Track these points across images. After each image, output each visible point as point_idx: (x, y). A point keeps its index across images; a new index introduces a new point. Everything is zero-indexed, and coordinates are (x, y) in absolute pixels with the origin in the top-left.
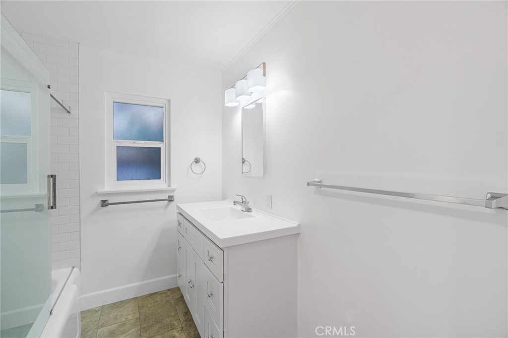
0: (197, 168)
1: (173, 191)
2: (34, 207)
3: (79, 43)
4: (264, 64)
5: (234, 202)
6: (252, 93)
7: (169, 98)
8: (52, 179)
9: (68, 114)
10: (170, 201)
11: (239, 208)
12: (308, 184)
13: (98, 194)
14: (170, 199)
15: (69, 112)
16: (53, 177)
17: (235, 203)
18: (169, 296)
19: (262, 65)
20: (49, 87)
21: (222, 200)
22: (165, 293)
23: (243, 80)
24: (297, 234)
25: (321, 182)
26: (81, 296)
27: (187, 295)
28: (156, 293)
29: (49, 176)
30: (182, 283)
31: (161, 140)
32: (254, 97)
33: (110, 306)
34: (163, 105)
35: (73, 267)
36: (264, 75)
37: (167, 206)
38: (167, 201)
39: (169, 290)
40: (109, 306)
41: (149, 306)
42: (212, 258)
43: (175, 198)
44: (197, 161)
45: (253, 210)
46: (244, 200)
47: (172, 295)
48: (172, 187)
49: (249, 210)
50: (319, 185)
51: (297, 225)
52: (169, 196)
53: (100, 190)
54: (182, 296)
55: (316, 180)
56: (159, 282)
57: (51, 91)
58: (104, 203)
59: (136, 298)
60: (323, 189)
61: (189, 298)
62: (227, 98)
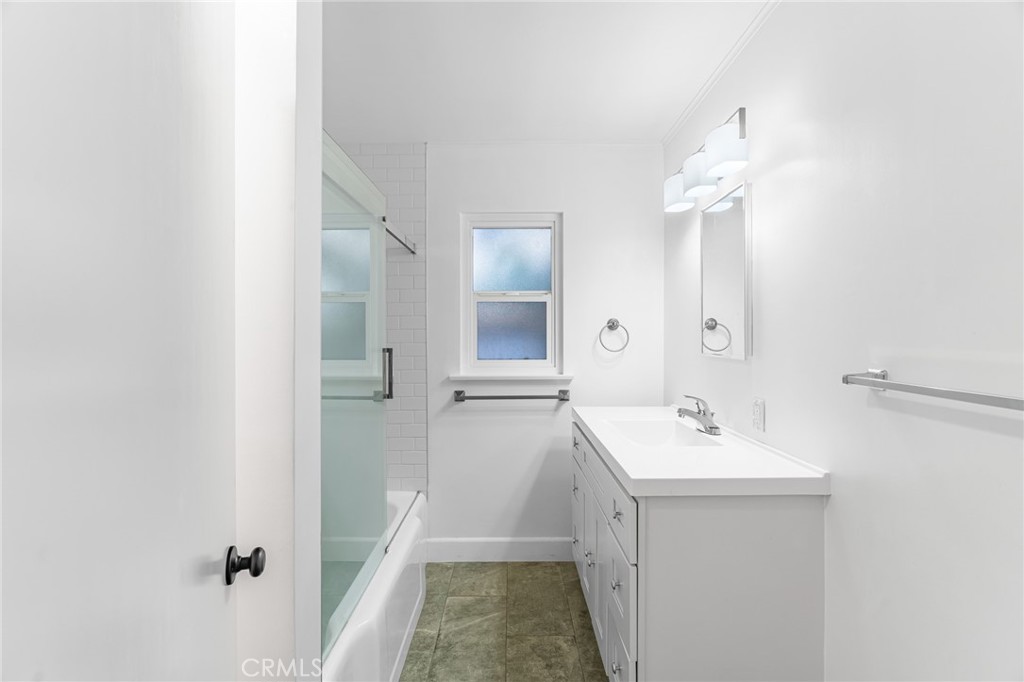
0: (613, 339)
1: (567, 381)
2: (372, 394)
3: (426, 143)
4: (742, 111)
5: (680, 410)
6: (720, 179)
7: (560, 211)
8: (387, 354)
9: (412, 255)
10: (562, 400)
11: (691, 423)
12: (846, 380)
13: (450, 381)
14: (562, 396)
15: (413, 253)
16: (390, 351)
17: (682, 412)
18: (557, 574)
19: (738, 114)
20: (384, 220)
21: (665, 405)
22: (552, 567)
23: (699, 154)
24: (823, 496)
25: (884, 377)
26: (428, 540)
27: (585, 579)
28: (536, 563)
29: (384, 350)
30: (579, 556)
31: (549, 288)
32: (726, 187)
33: (466, 567)
34: (551, 225)
35: (418, 492)
36: (743, 135)
37: (557, 409)
38: (557, 400)
39: (558, 563)
40: (464, 565)
41: (524, 582)
42: (618, 514)
43: (571, 396)
44: (612, 326)
45: (722, 431)
46: (702, 408)
47: (564, 574)
48: (567, 374)
49: (712, 430)
50: (881, 381)
51: (821, 476)
52: (560, 391)
53: (454, 375)
54: (579, 581)
55: (870, 370)
56: (541, 545)
57: (388, 224)
58: (459, 397)
59: (504, 564)
60: (889, 393)
61: (587, 586)
62: (667, 197)
